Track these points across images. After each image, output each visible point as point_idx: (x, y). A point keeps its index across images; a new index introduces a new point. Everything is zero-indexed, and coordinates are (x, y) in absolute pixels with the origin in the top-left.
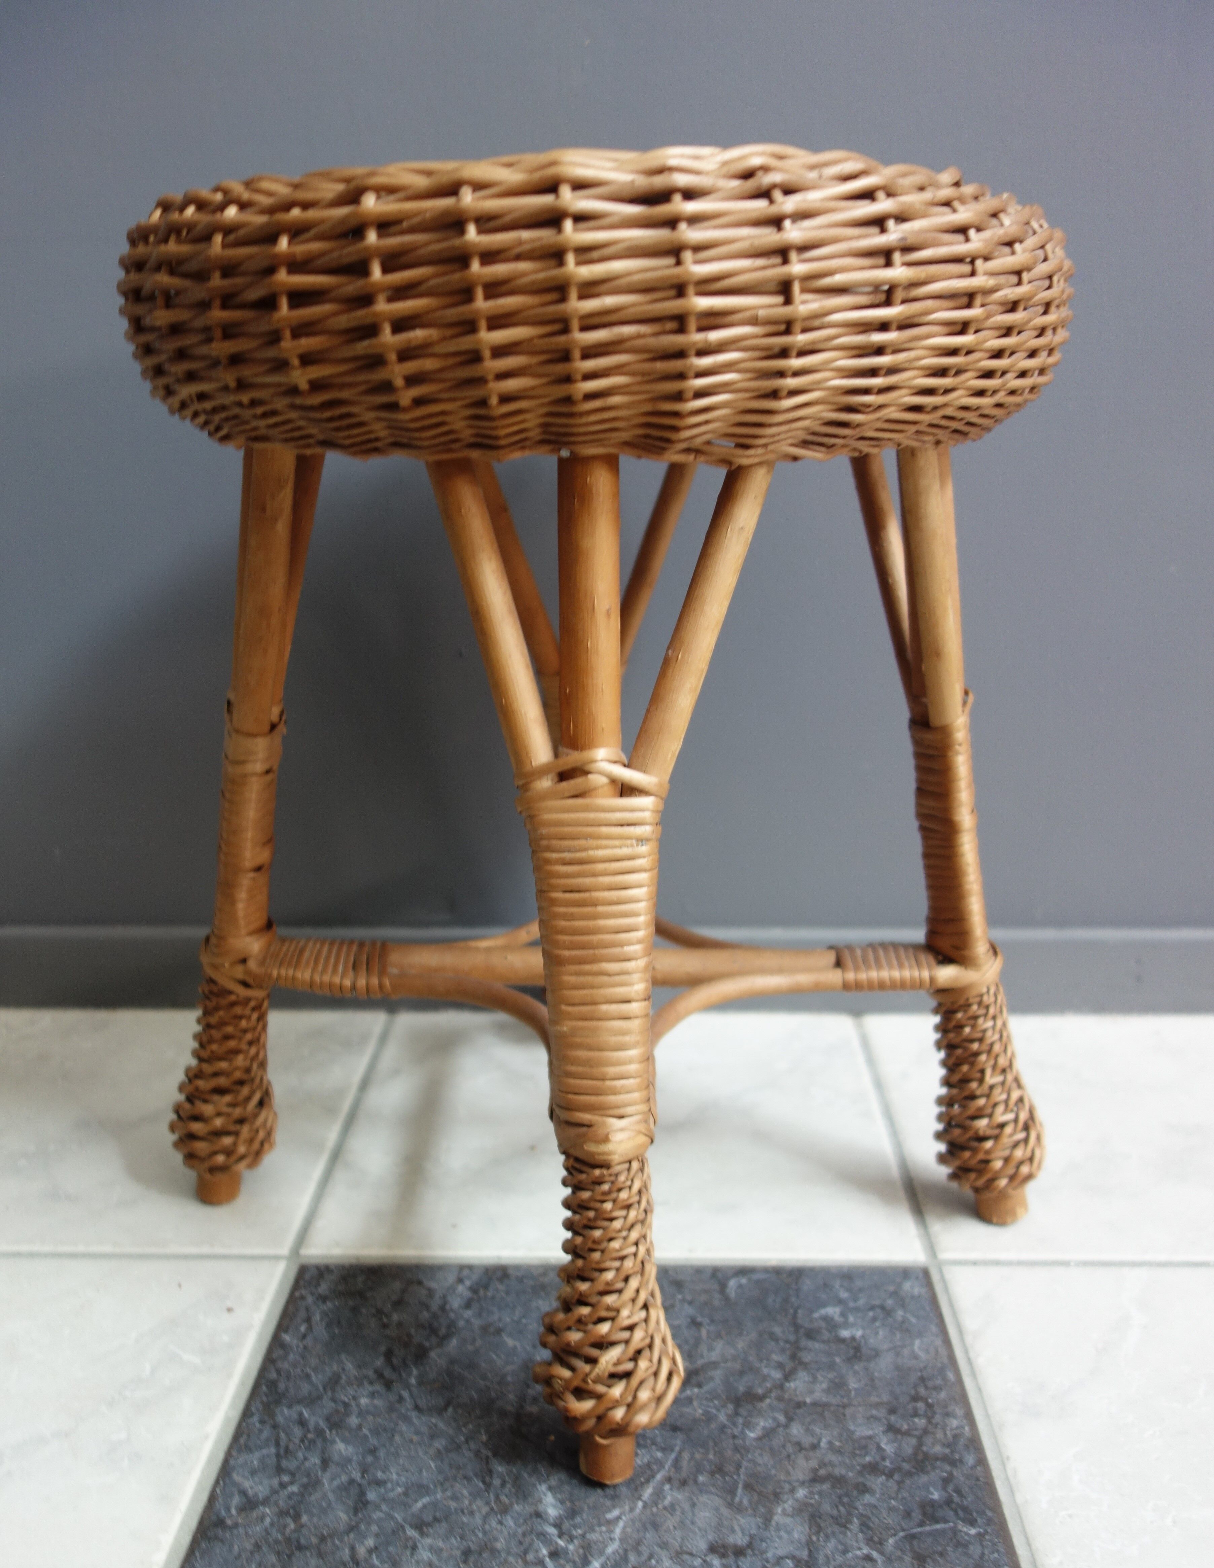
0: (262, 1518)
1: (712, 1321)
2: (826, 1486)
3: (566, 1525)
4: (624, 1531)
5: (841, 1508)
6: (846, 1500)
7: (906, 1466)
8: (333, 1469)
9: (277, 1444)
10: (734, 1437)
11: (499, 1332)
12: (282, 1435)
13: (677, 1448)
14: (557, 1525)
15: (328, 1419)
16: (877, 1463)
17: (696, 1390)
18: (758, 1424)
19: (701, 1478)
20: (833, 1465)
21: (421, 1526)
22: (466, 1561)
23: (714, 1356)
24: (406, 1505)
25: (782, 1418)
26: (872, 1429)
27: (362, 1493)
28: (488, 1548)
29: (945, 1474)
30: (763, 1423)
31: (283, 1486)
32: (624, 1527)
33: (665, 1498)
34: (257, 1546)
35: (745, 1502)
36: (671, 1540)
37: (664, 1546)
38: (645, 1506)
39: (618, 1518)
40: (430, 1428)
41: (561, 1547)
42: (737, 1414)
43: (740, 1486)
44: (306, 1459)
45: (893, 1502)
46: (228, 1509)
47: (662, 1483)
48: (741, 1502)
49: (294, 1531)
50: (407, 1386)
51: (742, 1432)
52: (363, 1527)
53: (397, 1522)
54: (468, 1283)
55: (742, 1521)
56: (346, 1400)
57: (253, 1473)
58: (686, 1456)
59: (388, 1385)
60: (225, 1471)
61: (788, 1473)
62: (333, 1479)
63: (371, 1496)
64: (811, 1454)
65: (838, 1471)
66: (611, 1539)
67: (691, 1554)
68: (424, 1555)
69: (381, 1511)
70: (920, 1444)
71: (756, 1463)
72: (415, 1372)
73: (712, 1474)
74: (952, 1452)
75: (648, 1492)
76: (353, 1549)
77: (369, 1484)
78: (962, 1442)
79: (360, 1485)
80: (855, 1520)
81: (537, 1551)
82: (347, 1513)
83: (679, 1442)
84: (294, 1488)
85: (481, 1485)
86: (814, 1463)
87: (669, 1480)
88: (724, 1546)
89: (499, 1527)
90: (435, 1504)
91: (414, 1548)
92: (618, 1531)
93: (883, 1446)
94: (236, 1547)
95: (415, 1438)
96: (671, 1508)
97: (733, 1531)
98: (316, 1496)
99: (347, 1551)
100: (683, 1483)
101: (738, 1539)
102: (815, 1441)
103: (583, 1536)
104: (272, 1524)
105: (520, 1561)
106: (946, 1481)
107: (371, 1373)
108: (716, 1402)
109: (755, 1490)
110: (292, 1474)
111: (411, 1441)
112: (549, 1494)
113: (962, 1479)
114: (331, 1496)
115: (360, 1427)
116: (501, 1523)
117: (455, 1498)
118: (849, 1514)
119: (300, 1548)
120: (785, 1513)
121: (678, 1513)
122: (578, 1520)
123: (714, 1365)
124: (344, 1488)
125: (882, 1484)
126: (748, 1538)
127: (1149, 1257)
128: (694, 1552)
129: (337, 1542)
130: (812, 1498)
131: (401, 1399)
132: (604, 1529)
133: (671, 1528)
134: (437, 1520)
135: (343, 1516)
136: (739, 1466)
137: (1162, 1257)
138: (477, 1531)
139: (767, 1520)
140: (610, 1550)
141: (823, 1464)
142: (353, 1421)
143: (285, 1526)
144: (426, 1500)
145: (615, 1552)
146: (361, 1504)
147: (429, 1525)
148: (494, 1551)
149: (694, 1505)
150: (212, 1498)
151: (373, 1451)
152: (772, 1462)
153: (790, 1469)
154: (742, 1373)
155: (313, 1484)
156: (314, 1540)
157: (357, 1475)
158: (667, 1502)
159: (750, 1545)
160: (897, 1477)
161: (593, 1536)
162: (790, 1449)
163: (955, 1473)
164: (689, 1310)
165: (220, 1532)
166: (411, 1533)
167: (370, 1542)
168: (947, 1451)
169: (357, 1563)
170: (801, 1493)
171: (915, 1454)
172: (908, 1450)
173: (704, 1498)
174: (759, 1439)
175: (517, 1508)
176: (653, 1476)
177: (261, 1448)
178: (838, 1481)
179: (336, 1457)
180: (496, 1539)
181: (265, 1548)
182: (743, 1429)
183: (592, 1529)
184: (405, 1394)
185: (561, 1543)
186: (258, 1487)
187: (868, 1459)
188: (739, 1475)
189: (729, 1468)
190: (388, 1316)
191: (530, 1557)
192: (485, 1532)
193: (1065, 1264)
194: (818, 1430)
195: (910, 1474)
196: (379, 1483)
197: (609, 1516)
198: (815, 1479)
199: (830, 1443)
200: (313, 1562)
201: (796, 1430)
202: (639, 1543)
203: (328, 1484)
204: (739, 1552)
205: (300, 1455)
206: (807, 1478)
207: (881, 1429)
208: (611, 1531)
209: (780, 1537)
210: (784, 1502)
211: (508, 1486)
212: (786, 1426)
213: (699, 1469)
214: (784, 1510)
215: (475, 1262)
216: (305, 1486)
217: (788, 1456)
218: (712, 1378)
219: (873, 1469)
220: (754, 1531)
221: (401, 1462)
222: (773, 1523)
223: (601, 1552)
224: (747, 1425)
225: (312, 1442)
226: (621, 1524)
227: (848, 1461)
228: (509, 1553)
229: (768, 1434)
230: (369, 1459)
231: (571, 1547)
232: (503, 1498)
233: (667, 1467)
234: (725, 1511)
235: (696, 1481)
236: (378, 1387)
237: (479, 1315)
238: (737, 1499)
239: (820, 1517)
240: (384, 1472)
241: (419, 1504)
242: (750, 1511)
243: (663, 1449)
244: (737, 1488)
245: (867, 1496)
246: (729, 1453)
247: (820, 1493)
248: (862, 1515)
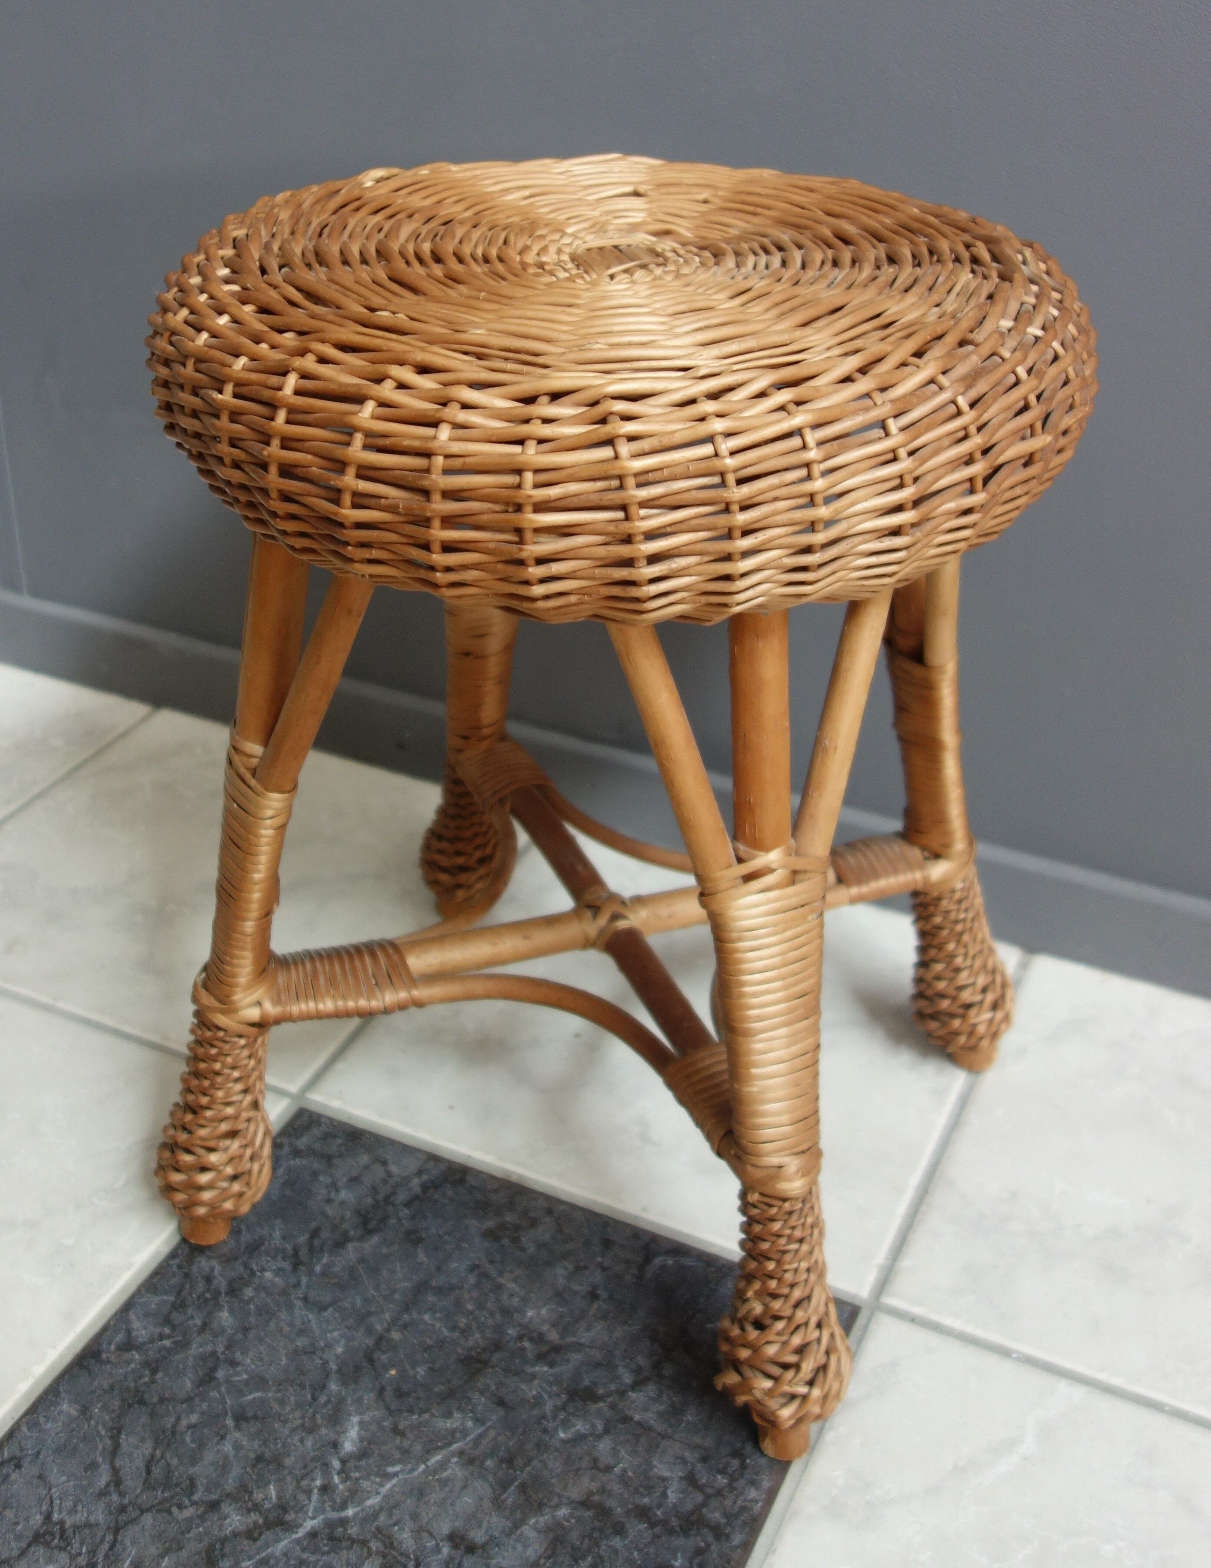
0: (128, 1363)
1: (611, 1297)
2: (588, 1514)
3: (350, 1465)
4: (391, 1489)
5: (586, 1541)
6: (596, 1534)
7: (674, 1522)
8: (207, 1336)
9: (179, 1293)
10: (545, 1431)
11: (420, 1240)
12: (188, 1286)
13: (489, 1424)
14: (343, 1462)
15: (230, 1283)
16: (650, 1509)
17: (545, 1369)
18: (574, 1426)
19: (489, 1463)
20: (610, 1495)
21: (240, 1418)
22: (253, 1466)
23: (585, 1337)
24: (241, 1393)
25: (600, 1427)
26: (672, 1471)
27: (214, 1369)
28: (277, 1461)
29: (703, 1544)
30: (580, 1426)
31: (161, 1337)
32: (394, 1486)
33: (446, 1470)
34: (112, 1388)
35: (509, 1501)
36: (424, 1513)
37: (415, 1517)
38: (424, 1472)
39: (396, 1474)
40: (304, 1323)
41: (334, 1483)
42: (564, 1408)
43: (517, 1483)
44: (192, 1317)
45: (635, 1554)
46: (110, 1344)
47: (453, 1454)
48: (506, 1499)
49: (145, 1383)
50: (311, 1273)
51: (556, 1429)
52: (197, 1400)
53: (225, 1408)
54: (425, 1178)
55: (495, 1519)
56: (255, 1268)
57: (147, 1315)
58: (492, 1434)
59: (297, 1264)
60: (128, 1306)
61: (565, 1487)
62: (201, 1346)
63: (220, 1374)
64: (600, 1475)
65: (611, 1503)
66: (379, 1493)
67: (431, 1534)
68: (227, 1447)
69: (219, 1392)
70: (704, 1504)
71: (545, 1466)
72: (325, 1260)
73: (502, 1461)
74: (726, 1525)
75: (436, 1459)
76: (178, 1419)
77: (225, 1361)
78: (745, 1517)
79: (218, 1358)
80: (590, 1559)
81: (313, 1480)
82: (193, 1382)
83: (494, 1417)
84: (167, 1343)
85: (309, 1396)
86: (594, 1487)
87: (461, 1453)
88: (463, 1538)
89: (298, 1444)
90: (262, 1401)
91: (223, 1438)
92: (388, 1486)
93: (669, 1493)
94: (96, 1383)
95: (286, 1329)
96: (444, 1483)
97: (480, 1526)
98: (180, 1357)
99: (173, 1420)
100: (471, 1461)
101: (478, 1536)
102: (612, 1464)
103: (357, 1479)
104: (133, 1371)
105: (294, 1484)
106: (699, 1552)
107: (289, 1247)
108: (554, 1388)
109: (525, 1493)
110: (174, 1328)
111: (281, 1331)
112: (356, 1428)
113: (714, 1555)
114: (191, 1362)
115: (251, 1299)
116: (302, 1441)
117: (282, 1402)
118: (589, 1550)
119: (142, 1402)
120: (534, 1527)
121: (447, 1489)
122: (363, 1463)
123: (579, 1347)
124: (203, 1358)
125: (639, 1531)
126: (487, 1537)
127: (1103, 1377)
128: (435, 1533)
129: (170, 1407)
130: (568, 1521)
131: (297, 1285)
132: (378, 1480)
133: (432, 1501)
134: (255, 1417)
135: (189, 1384)
136: (529, 1462)
137: (1117, 1382)
138: (278, 1441)
139: (516, 1526)
140: (369, 1502)
141: (603, 1490)
142: (249, 1292)
143: (141, 1377)
144: (258, 1394)
145: (373, 1506)
146: (207, 1379)
147: (246, 1419)
148: (280, 1465)
149: (465, 1487)
150: (105, 1329)
151: (245, 1330)
152: (558, 1471)
153: (571, 1481)
154: (598, 1365)
155: (183, 1345)
156: (155, 1399)
157: (220, 1348)
158: (444, 1475)
159: (484, 1546)
160: (657, 1530)
161: (365, 1484)
162: (585, 1463)
163: (713, 1547)
164: (597, 1277)
165: (93, 1361)
166: (230, 1422)
167: (194, 1418)
168: (723, 1521)
169: (174, 1433)
170: (563, 1512)
171: (692, 1513)
172: (689, 1506)
173: (478, 1484)
174: (565, 1442)
175: (324, 1431)
176: (450, 1444)
177: (166, 1293)
178: (603, 1512)
179: (215, 1325)
180: (289, 1456)
181: (116, 1392)
182: (558, 1426)
183: (367, 1477)
184: (304, 1280)
185: (336, 1479)
186: (142, 1330)
187: (646, 1500)
188: (522, 1472)
189: (520, 1462)
190: (337, 1191)
191: (304, 1483)
192: (284, 1445)
193: (1004, 1352)
194: (623, 1452)
195: (671, 1532)
196: (233, 1363)
197: (391, 1469)
198: (585, 1504)
199: (624, 1471)
200: (144, 1419)
201: (604, 1446)
202: (396, 1506)
203: (195, 1350)
204: (471, 1549)
205: (190, 1311)
206: (578, 1499)
207: (680, 1474)
208: (382, 1485)
209: (514, 1548)
210: (543, 1515)
211: (330, 1406)
212: (599, 1437)
213: (492, 1452)
214: (537, 1522)
215: (446, 1155)
216: (176, 1343)
217: (578, 1470)
218: (568, 1361)
219: (643, 1513)
220: (496, 1534)
221: (261, 1348)
222: (518, 1532)
223: (361, 1502)
224: (565, 1424)
225: (206, 1300)
226: (394, 1481)
227: (626, 1496)
228: (290, 1473)
229: (580, 1438)
230: (240, 1336)
231: (341, 1487)
232: (318, 1417)
233: (468, 1439)
234: (487, 1504)
235: (482, 1463)
236: (286, 1265)
237: (413, 1217)
238: (505, 1496)
239: (561, 1543)
240: (242, 1353)
241: (250, 1397)
242: (507, 1513)
243: (476, 1420)
244: (511, 1484)
245: (618, 1538)
246: (529, 1446)
247: (579, 1519)
248: (599, 1556)
